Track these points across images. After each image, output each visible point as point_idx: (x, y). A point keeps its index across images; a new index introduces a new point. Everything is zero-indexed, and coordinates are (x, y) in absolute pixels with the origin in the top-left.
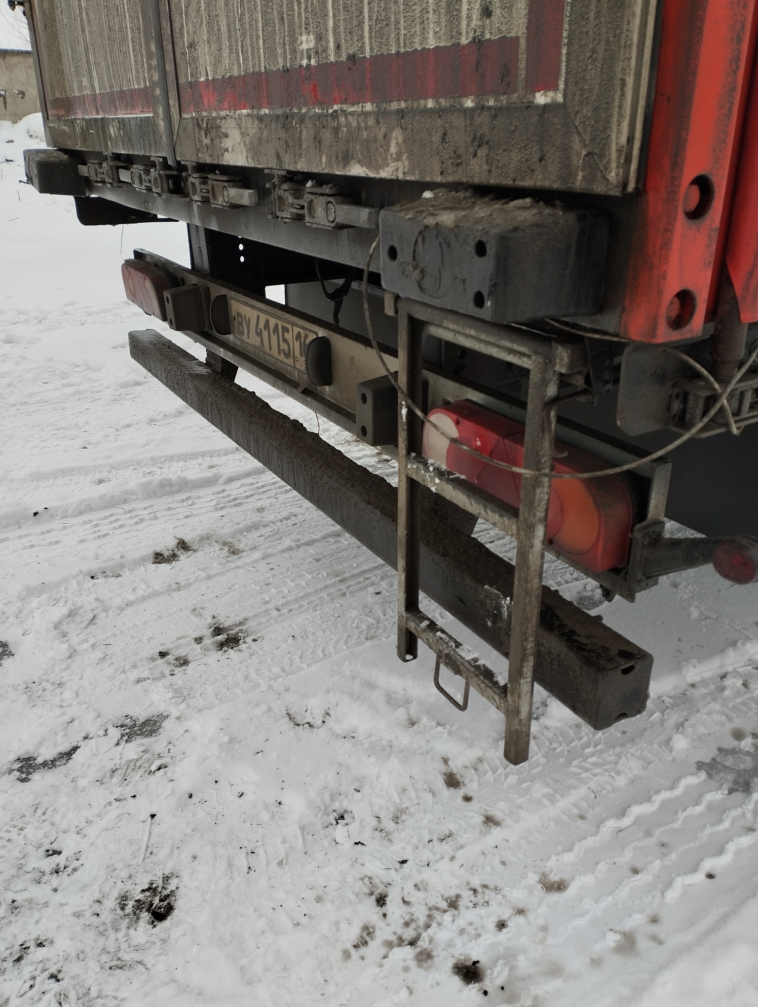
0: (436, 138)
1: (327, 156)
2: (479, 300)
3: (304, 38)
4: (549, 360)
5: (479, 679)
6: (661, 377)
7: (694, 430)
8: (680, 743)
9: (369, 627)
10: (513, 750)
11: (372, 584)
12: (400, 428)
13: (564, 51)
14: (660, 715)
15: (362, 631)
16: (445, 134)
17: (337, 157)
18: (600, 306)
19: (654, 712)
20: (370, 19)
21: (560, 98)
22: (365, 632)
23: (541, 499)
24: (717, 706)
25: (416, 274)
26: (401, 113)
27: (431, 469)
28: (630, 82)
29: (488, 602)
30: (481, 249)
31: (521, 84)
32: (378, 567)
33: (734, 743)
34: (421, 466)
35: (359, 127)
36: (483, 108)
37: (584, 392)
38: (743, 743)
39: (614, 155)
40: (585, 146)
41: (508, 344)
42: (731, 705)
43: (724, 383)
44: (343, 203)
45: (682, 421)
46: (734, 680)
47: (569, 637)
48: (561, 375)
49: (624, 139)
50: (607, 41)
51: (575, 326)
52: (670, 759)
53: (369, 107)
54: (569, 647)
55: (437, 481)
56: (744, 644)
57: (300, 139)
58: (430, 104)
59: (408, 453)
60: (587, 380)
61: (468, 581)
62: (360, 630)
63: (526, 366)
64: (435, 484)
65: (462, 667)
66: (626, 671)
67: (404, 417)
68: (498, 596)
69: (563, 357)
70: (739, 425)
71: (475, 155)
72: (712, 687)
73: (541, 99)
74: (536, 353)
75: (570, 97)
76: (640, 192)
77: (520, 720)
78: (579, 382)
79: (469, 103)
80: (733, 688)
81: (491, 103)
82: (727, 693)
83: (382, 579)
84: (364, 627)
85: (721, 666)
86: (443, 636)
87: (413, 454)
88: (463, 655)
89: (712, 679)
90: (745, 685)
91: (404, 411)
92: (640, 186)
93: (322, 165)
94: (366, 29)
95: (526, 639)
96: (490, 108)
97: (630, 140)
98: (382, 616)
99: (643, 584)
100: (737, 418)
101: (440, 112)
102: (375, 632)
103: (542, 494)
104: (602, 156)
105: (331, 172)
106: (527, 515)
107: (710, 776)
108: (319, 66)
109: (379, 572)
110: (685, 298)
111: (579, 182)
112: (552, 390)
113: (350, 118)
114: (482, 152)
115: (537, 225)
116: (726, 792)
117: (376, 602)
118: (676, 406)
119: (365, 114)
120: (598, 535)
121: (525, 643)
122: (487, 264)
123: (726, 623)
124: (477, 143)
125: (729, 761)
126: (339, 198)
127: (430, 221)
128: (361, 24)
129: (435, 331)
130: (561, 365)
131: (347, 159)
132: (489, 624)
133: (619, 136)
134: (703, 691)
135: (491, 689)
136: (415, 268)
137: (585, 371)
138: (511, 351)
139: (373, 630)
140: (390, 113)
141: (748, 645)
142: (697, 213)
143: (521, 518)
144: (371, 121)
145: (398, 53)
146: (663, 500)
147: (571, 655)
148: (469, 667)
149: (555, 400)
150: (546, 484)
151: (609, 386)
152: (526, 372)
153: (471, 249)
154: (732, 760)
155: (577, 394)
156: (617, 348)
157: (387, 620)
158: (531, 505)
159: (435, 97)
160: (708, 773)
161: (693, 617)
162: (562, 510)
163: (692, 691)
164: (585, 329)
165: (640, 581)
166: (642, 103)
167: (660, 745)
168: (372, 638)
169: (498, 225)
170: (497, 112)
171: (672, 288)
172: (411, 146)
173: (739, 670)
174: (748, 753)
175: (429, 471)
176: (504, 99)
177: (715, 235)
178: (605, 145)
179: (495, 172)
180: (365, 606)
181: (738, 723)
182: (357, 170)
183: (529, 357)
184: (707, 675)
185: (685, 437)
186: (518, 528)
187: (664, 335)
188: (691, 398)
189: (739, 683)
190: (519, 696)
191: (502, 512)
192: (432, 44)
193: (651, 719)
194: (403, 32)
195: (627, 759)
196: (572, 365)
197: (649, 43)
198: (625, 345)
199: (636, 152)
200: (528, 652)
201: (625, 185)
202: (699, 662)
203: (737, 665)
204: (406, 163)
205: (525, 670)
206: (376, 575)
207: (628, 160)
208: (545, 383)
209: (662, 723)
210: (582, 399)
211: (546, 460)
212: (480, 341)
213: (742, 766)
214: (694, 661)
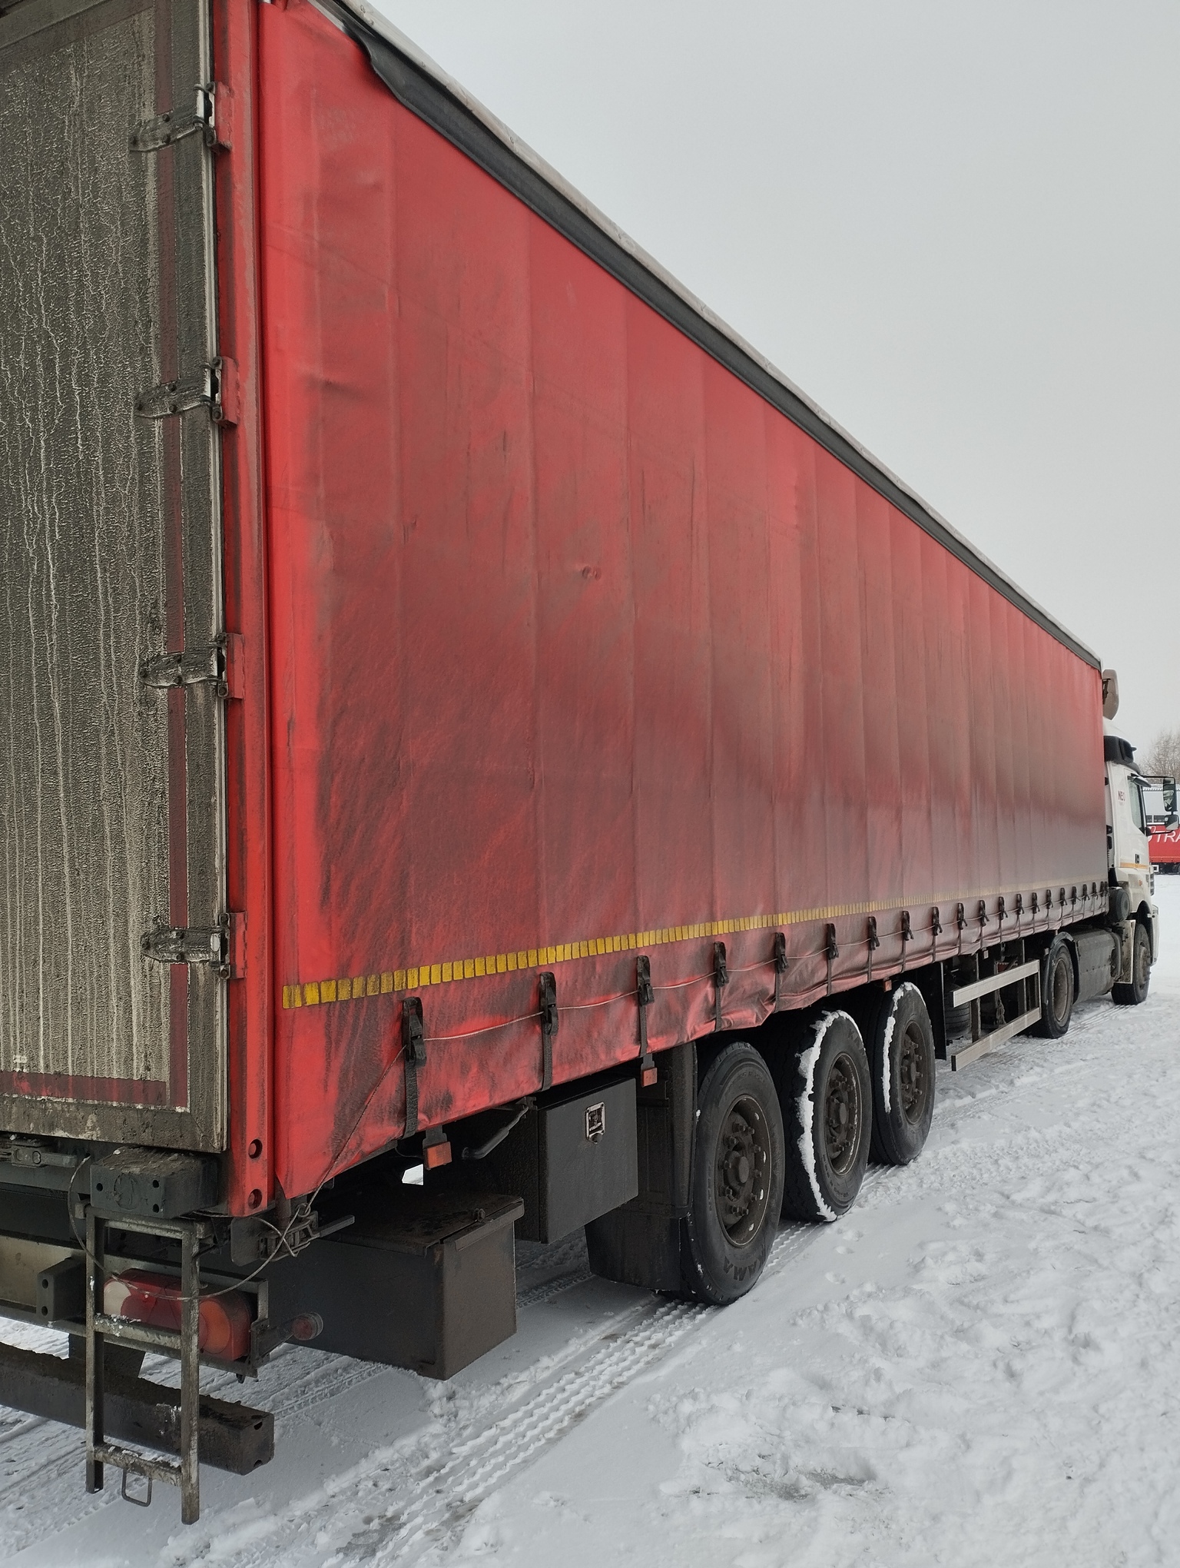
0: (120, 1121)
1: (34, 1124)
2: (156, 1208)
3: (18, 1056)
4: (193, 1232)
5: (160, 1469)
6: (252, 1233)
7: (271, 1257)
8: (323, 1539)
9: (19, 1539)
10: (188, 1512)
11: (10, 1503)
12: (88, 1297)
13: (189, 1092)
14: (307, 1525)
15: (12, 1545)
16: (125, 1120)
17: (43, 1125)
18: (217, 1201)
19: (302, 1524)
20: (73, 1056)
21: (188, 1110)
22: (15, 1545)
23: (194, 1318)
24: (353, 1505)
25: (117, 1198)
26: (96, 1107)
27: (115, 1320)
28: (219, 1108)
29: (160, 1415)
30: (156, 1184)
31: (168, 1102)
32: (12, 1485)
33: (366, 1527)
34: (107, 1321)
35: (63, 1111)
36: (148, 1110)
37: (214, 1247)
38: (371, 1525)
39: (216, 1137)
40: (202, 1132)
41: (167, 1227)
42: (364, 1502)
43: (283, 1230)
44: (46, 1152)
45: (266, 1254)
46: (366, 1483)
47: (220, 1418)
48: (200, 1239)
49: (219, 1130)
50: (208, 1091)
51: (205, 1212)
52: (315, 1553)
53: (70, 1100)
54: (220, 1423)
55: (121, 1327)
56: (374, 1452)
57: (10, 1112)
58: (115, 1104)
59: (95, 1314)
60: (215, 1240)
61: (144, 1406)
62: (9, 1545)
63: (179, 1238)
64: (119, 1330)
65: (145, 1468)
66: (257, 1427)
67: (92, 1288)
68: (167, 1408)
69: (200, 1230)
70: (295, 1251)
71: (144, 1132)
72: (349, 1493)
73: (179, 1110)
74: (184, 1229)
75: (193, 1111)
76: (229, 1149)
77: (192, 1485)
78: (210, 1242)
79: (139, 1107)
80: (365, 1490)
81: (152, 1108)
82: (360, 1494)
83: (21, 1495)
84: (13, 1540)
85: (356, 1476)
86: (128, 1452)
87: (99, 1314)
88: (145, 1459)
89: (348, 1488)
90: (375, 1485)
91: (92, 1283)
92: (229, 1147)
93: (30, 1128)
94: (70, 1062)
95: (192, 1419)
96: (152, 1110)
97: (222, 1129)
98: (30, 1527)
99: (260, 1361)
100: (293, 1248)
101: (121, 1109)
102: (25, 1542)
103: (195, 1314)
104: (210, 1137)
105: (37, 1133)
106: (186, 1330)
107: (346, 1555)
108: (29, 1074)
109: (16, 1489)
110: (257, 1193)
111: (201, 1147)
112: (196, 1249)
113: (56, 1105)
114: (148, 1131)
115: (182, 1170)
116: (358, 1560)
117: (20, 1517)
118: (262, 1246)
119: (69, 1104)
120: (231, 1335)
121: (191, 1422)
122: (160, 1190)
123: (362, 1441)
124: (145, 1126)
125: (361, 1541)
126: (42, 1148)
127: (126, 1171)
128: (66, 1058)
129: (113, 1224)
130: (200, 1235)
131: (52, 1127)
132: (162, 1433)
133: (217, 1129)
134: (341, 1497)
135: (169, 1472)
136: (115, 1194)
137: (213, 1236)
138: (168, 1230)
139: (24, 1541)
140: (87, 1105)
141: (377, 1452)
142: (256, 1156)
143: (183, 1333)
144: (72, 1108)
145: (92, 1077)
146: (266, 1305)
147: (222, 1426)
148: (151, 1464)
149: (198, 1254)
150: (197, 1308)
151: (227, 1241)
152: (180, 1241)
153: (150, 1184)
154: (363, 1540)
155: (210, 1249)
156: (228, 1220)
157: (36, 1529)
158: (188, 1324)
159: (118, 1101)
160: (344, 1554)
161: (333, 1444)
162: (207, 1325)
163: (334, 1500)
164: (210, 1213)
165: (258, 1359)
166: (225, 1114)
167: (307, 1546)
168: (24, 1548)
169: (164, 1172)
170: (155, 1113)
171: (249, 1190)
172: (101, 1123)
173: (370, 1475)
174: (376, 1531)
175: (114, 1322)
176: (160, 1107)
177: (266, 1163)
178: (211, 1132)
179: (156, 1141)
180: (8, 1523)
181: (367, 1513)
182: (59, 1133)
183: (181, 1232)
184: (345, 1485)
185: (267, 1262)
186: (181, 1341)
187: (248, 1212)
188: (268, 1241)
189: (370, 1484)
190: (190, 1465)
191: (170, 1334)
192: (115, 1076)
193: (299, 1530)
194: (96, 1067)
195: (281, 1562)
196: (205, 1234)
197: (225, 1092)
198: (232, 1218)
199: (225, 1134)
200: (194, 1428)
201: (222, 1148)
202: (337, 1476)
203: (369, 1472)
204: (99, 1132)
205: (192, 1443)
206: (12, 1492)
207: (222, 1137)
208: (191, 1246)
209: (308, 1530)
210: (213, 1251)
211: (196, 1292)
212: (148, 1227)
213: (371, 1541)
214: (333, 1476)
